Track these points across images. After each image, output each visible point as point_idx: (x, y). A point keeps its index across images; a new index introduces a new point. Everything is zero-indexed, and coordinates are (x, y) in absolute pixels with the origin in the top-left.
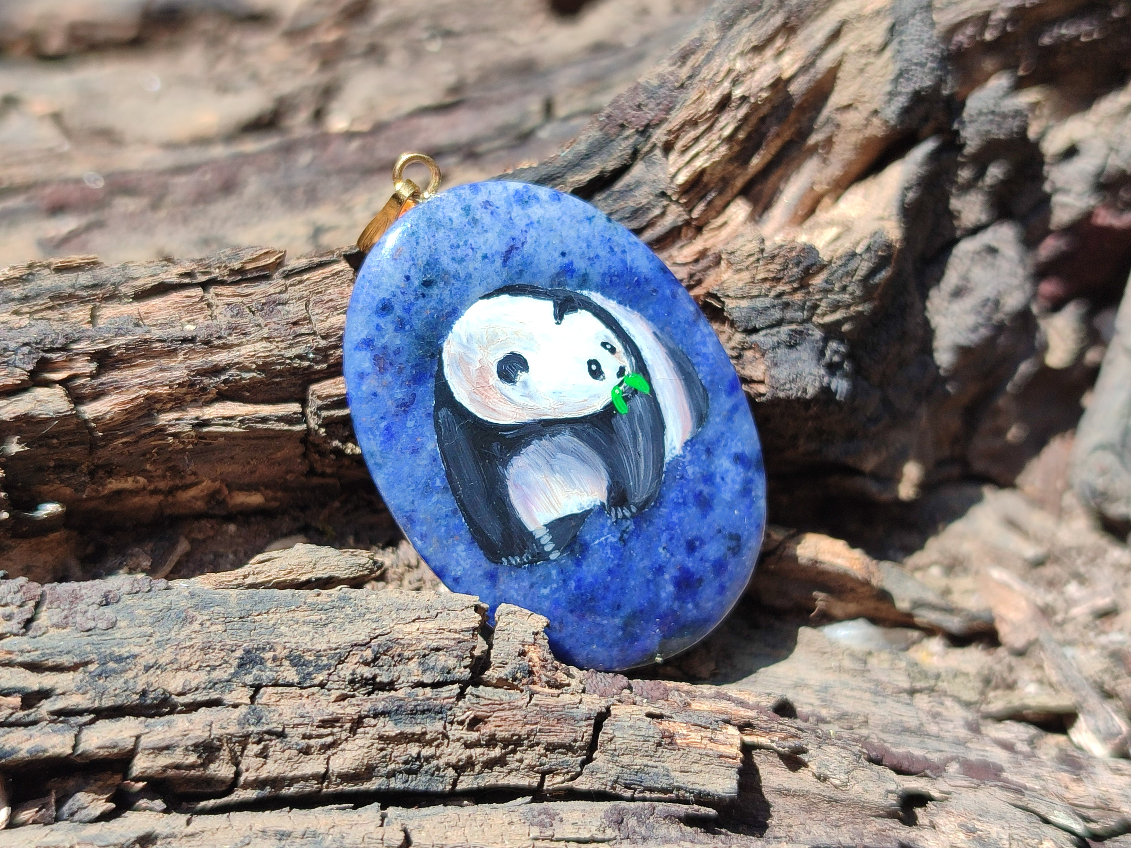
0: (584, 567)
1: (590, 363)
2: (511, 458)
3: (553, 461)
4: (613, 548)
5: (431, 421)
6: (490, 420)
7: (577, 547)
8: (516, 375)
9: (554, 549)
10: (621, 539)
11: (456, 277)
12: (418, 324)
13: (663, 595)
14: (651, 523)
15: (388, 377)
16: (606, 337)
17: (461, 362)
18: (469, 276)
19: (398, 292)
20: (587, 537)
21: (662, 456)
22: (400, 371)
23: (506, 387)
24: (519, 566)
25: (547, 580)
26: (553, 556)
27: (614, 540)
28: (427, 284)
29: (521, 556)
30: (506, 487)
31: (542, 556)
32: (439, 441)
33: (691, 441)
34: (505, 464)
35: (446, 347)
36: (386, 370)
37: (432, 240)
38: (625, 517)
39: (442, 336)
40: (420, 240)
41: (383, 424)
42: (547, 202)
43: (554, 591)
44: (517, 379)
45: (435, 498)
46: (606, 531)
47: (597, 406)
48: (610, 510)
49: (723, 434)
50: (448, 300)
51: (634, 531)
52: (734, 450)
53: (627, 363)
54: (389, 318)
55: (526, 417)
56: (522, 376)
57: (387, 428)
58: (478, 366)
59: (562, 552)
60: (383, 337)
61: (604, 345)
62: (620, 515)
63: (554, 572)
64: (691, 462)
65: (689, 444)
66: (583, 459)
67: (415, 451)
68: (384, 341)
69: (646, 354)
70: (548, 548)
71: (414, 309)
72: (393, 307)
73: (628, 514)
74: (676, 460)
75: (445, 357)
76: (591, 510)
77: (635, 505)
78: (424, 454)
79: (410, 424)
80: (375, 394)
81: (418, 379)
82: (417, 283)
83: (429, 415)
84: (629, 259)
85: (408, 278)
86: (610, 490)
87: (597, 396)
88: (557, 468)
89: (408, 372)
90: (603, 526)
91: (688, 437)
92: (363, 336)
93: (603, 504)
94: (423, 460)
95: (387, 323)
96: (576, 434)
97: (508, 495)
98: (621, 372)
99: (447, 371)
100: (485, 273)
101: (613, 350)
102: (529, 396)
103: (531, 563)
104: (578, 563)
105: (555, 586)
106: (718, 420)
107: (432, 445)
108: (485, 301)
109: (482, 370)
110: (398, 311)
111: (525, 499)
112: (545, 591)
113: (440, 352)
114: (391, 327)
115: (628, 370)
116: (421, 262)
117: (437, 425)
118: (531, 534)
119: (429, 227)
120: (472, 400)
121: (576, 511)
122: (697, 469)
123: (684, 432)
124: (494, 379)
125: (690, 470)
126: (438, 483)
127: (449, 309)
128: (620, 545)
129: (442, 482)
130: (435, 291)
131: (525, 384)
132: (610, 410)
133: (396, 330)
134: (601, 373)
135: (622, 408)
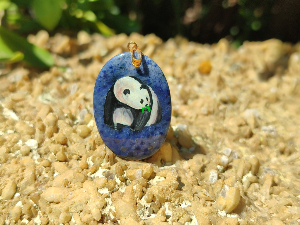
0: (120, 135)
1: (142, 100)
2: (117, 108)
3: (124, 113)
4: (127, 134)
5: (107, 93)
6: (117, 99)
7: (120, 131)
8: (127, 94)
9: (116, 128)
10: (129, 134)
11: (127, 70)
12: (115, 74)
13: (132, 148)
15: (104, 80)
16: (148, 97)
17: (118, 85)
18: (129, 71)
19: (115, 66)
20: (123, 130)
21: (146, 124)
22: (107, 80)
23: (124, 95)
24: (109, 127)
25: (112, 133)
26: (116, 129)
27: (128, 133)
28: (121, 68)
29: (110, 126)
30: (113, 112)
31: (113, 128)
32: (107, 97)
33: (153, 125)
34: (116, 108)
35: (117, 81)
36: (105, 79)
37: (127, 60)
38: (132, 131)
39: (118, 79)
40: (125, 59)
41: (99, 88)
42: (153, 66)
43: (112, 135)
44: (127, 95)
45: (101, 106)
46: (127, 131)
47: (138, 108)
48: (130, 128)
49: (161, 127)
50: (123, 73)
51: (132, 134)
52: (161, 131)
53: (149, 104)
54: (111, 70)
55: (124, 102)
56: (128, 95)
57: (99, 89)
58: (121, 88)
59: (118, 130)
60: (108, 72)
61: (146, 98)
62: (131, 130)
63: (114, 132)
64: (150, 128)
65: (152, 125)
66: (130, 116)
67: (102, 96)
68: (107, 73)
69: (153, 104)
70: (115, 127)
71: (116, 71)
72: (112, 68)
73: (133, 130)
74: (148, 127)
75: (116, 83)
76: (126, 126)
77: (135, 130)
78: (103, 98)
79: (103, 91)
80: (101, 82)
81: (109, 84)
82: (119, 66)
83: (107, 91)
84: (162, 85)
85: (118, 65)
86: (132, 124)
87: (139, 107)
88: (124, 115)
89: (108, 81)
90: (127, 130)
91: (153, 124)
92: (105, 70)
93: (129, 126)
94: (102, 98)
95: (110, 70)
96: (131, 111)
97: (113, 114)
98: (147, 105)
99: (115, 86)
100: (132, 72)
101: (147, 100)
102: (127, 99)
103: (111, 128)
104: (119, 133)
105: (113, 134)
106: (161, 124)
107: (105, 97)
108: (129, 77)
109: (121, 89)
110: (113, 69)
111: (116, 116)
112: (111, 134)
113: (116, 81)
114: (110, 71)
115: (148, 105)
116: (122, 63)
117: (108, 94)
118: (113, 123)
119: (128, 58)
120: (116, 93)
121: (124, 124)
122: (151, 130)
124: (122, 92)
125: (149, 130)
126: (103, 104)
127: (122, 75)
128: (128, 135)
129: (104, 104)
130: (121, 70)
131: (127, 96)
132: (140, 110)
133: (111, 73)
134: (143, 103)
135: (143, 111)
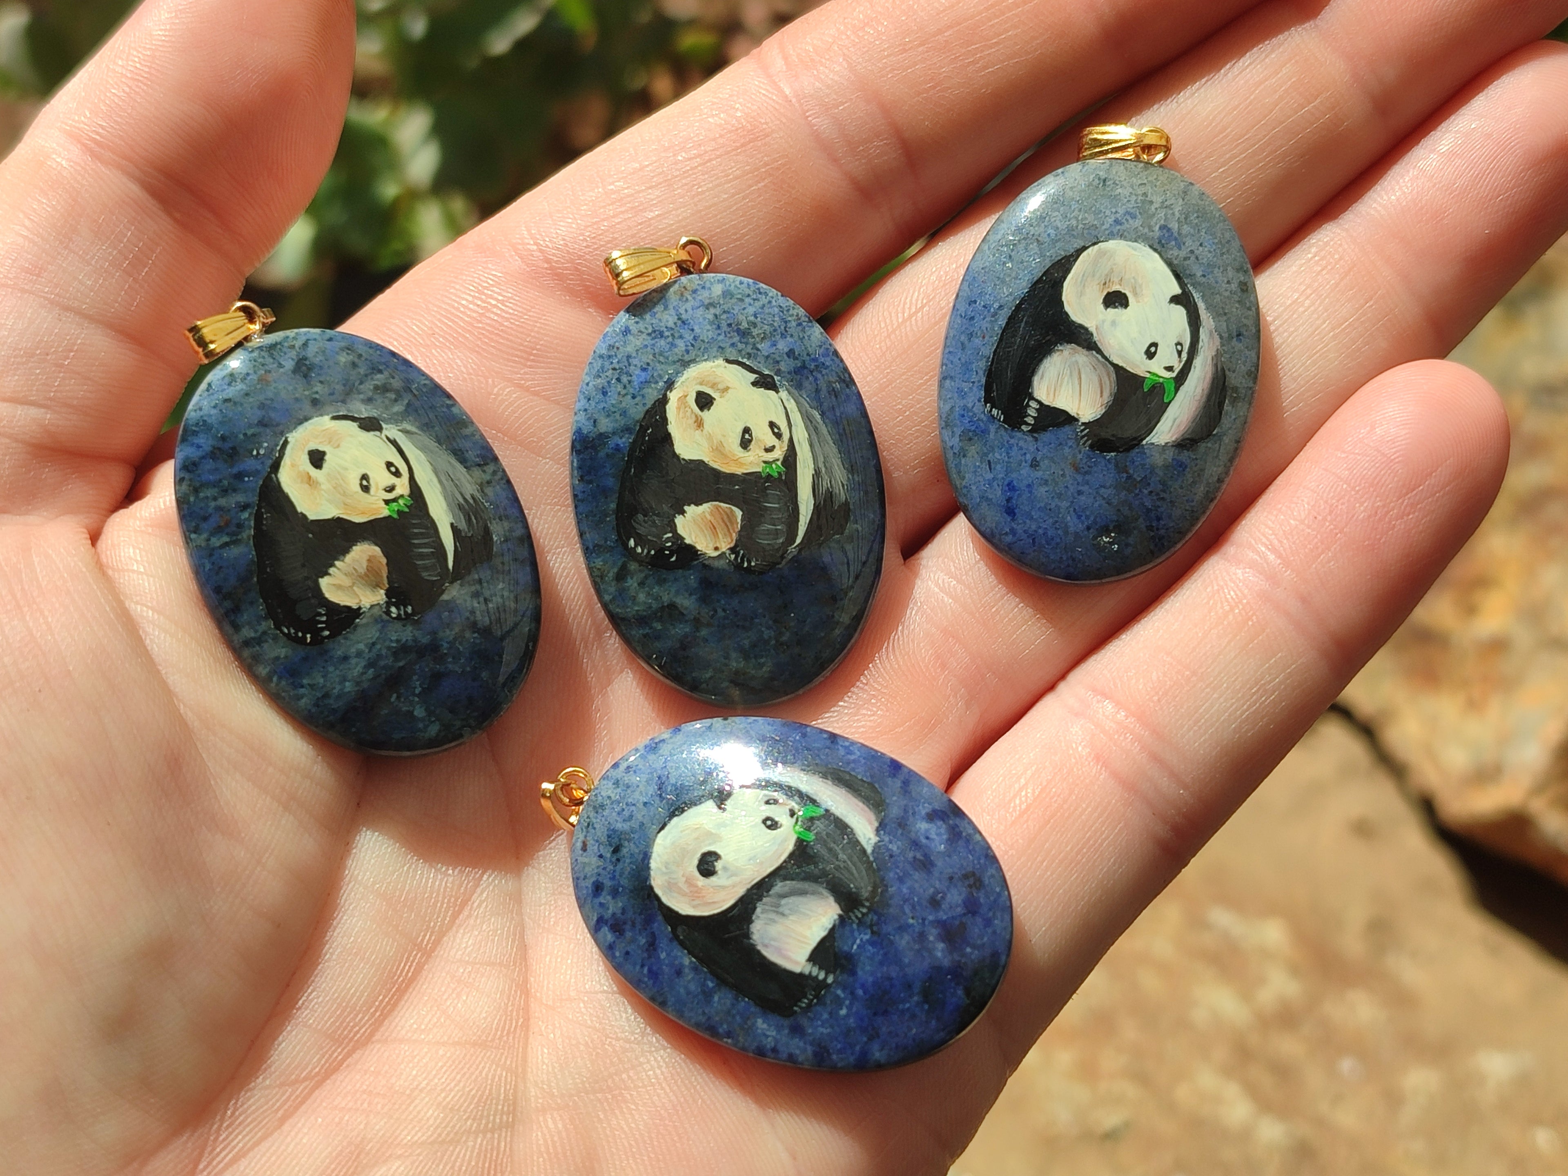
14: (889, 906)
123: (870, 823)
